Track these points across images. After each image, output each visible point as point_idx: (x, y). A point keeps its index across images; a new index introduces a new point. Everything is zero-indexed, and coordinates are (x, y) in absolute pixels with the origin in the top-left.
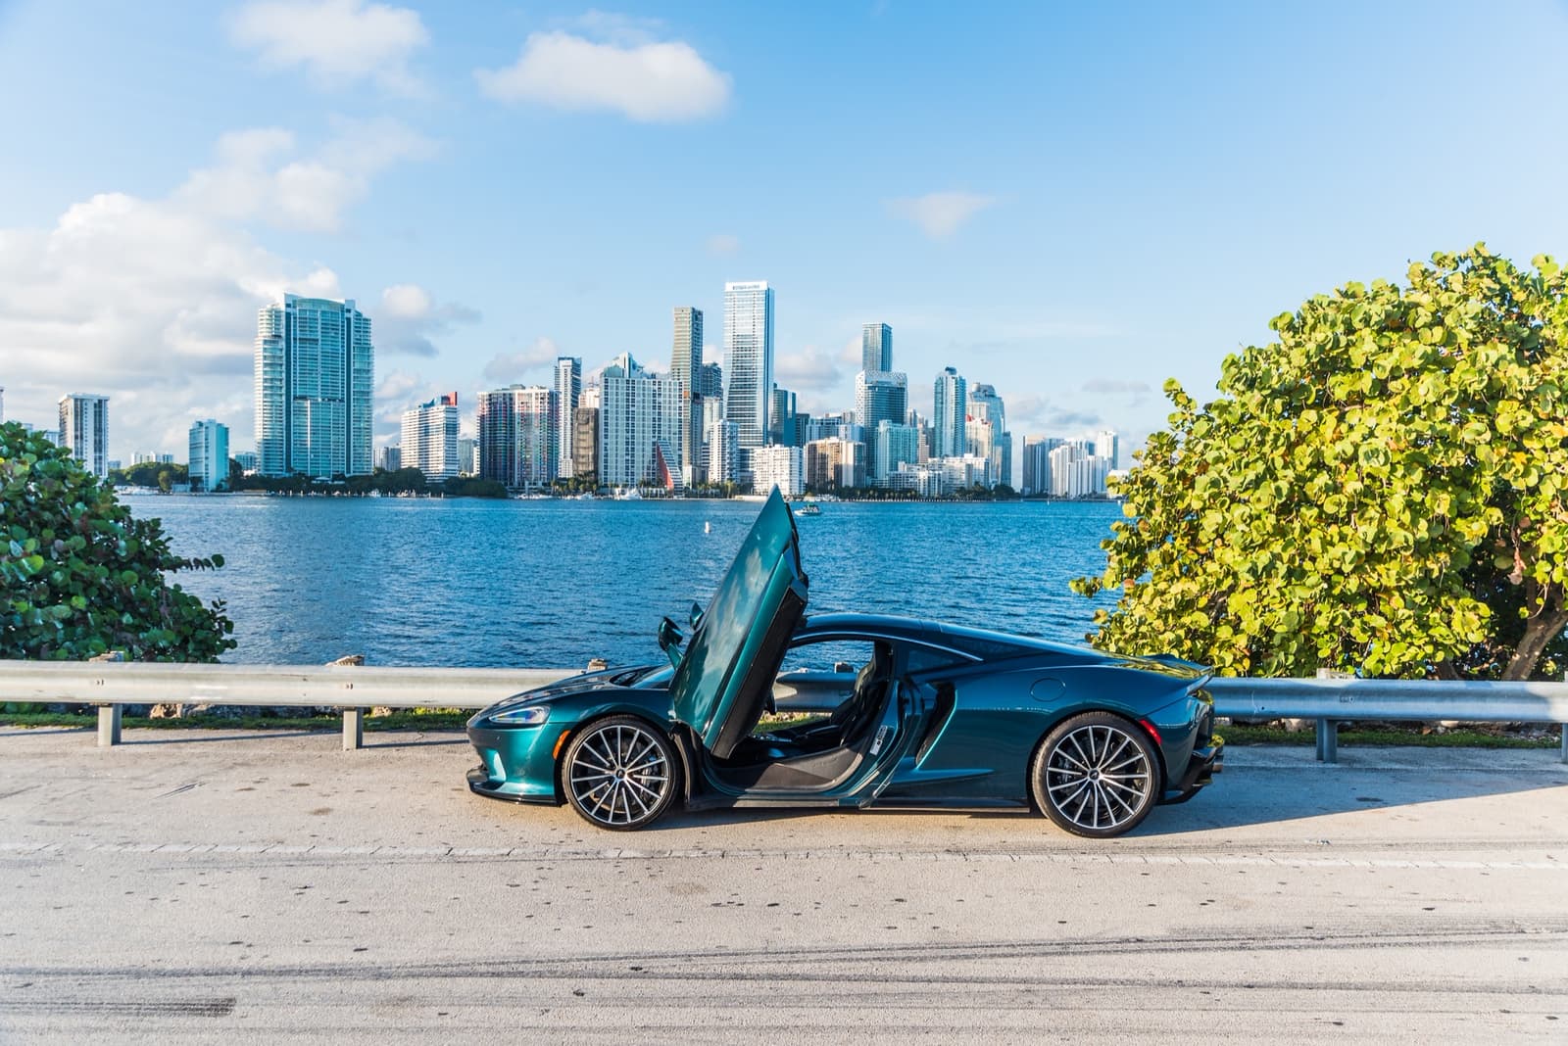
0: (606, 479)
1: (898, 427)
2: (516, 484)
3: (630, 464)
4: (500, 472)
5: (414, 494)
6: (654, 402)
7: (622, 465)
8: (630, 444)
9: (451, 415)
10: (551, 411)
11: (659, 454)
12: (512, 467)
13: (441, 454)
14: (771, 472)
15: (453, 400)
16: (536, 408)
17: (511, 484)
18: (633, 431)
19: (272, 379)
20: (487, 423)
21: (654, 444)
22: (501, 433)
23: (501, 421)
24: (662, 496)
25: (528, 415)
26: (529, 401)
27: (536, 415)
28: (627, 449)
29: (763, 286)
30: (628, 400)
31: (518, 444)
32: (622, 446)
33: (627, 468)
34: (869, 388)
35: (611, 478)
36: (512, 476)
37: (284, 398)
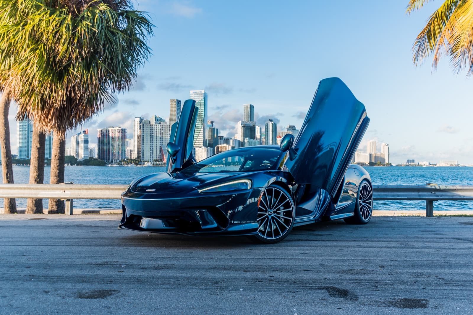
0: (143, 159)
1: (252, 140)
2: (110, 161)
3: (152, 154)
4: (105, 157)
5: (70, 165)
6: (160, 132)
7: (149, 154)
8: (152, 147)
9: (86, 137)
10: (122, 135)
11: (162, 150)
12: (109, 156)
13: (82, 151)
14: (201, 156)
15: (87, 132)
16: (117, 135)
17: (109, 161)
18: (153, 142)
19: (23, 125)
20: (101, 140)
21: (160, 147)
22: (105, 143)
23: (105, 139)
24: (161, 165)
25: (114, 137)
26: (114, 133)
27: (117, 137)
28: (151, 149)
29: (203, 92)
30: (151, 132)
31: (111, 147)
32: (149, 148)
33: (151, 155)
34: (242, 127)
35: (145, 159)
36: (109, 158)
37: (27, 131)
